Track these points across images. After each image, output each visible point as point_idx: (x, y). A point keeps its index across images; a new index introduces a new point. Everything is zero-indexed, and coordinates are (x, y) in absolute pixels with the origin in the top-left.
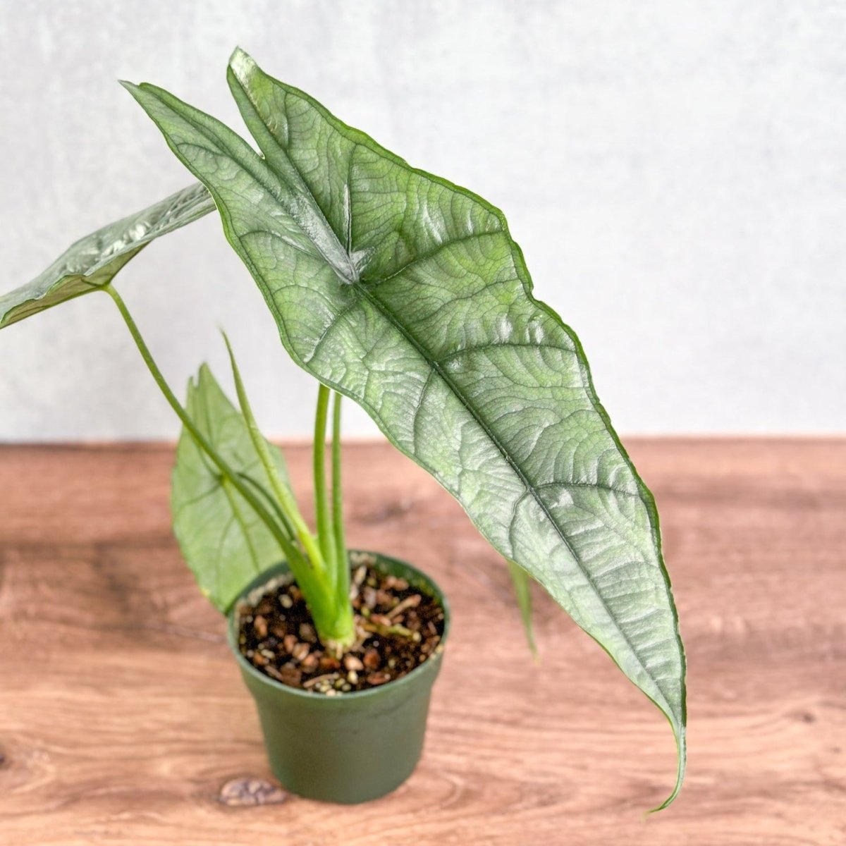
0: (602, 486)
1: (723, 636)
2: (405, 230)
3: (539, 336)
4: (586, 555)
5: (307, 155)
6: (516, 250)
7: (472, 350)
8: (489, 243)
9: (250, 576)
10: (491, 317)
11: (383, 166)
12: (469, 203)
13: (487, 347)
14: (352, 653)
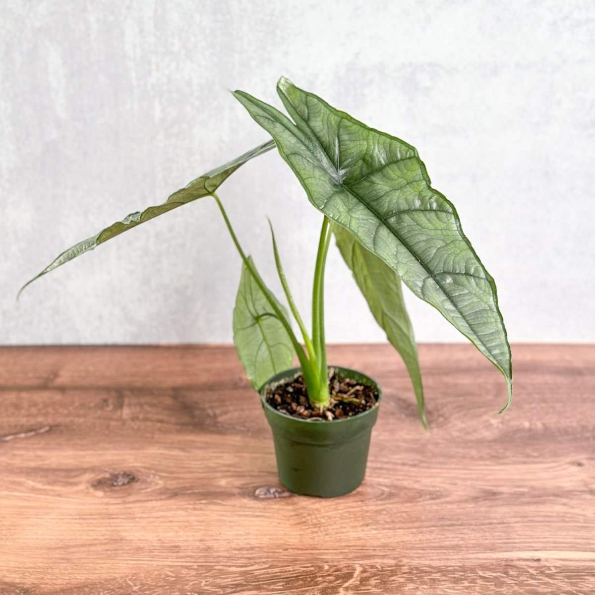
0: (467, 274)
1: (530, 430)
2: (366, 159)
3: (435, 206)
4: (460, 305)
5: (317, 124)
6: (422, 165)
7: (400, 213)
8: (409, 162)
9: (271, 375)
10: (410, 198)
11: (355, 128)
12: (398, 144)
13: (408, 211)
14: (329, 410)
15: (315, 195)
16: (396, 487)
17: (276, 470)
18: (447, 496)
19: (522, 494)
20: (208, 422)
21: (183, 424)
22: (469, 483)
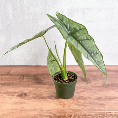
0: (96, 53)
2: (75, 29)
3: (89, 39)
4: (95, 60)
5: (64, 21)
6: (87, 30)
7: (82, 40)
8: (84, 30)
9: (55, 73)
10: (84, 37)
11: (72, 22)
12: (82, 26)
13: (84, 40)
14: (67, 80)
15: (64, 37)
16: (80, 96)
17: (56, 93)
18: (91, 98)
19: (107, 98)
20: (42, 82)
21: (36, 83)
22: (96, 95)
